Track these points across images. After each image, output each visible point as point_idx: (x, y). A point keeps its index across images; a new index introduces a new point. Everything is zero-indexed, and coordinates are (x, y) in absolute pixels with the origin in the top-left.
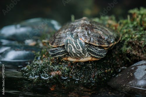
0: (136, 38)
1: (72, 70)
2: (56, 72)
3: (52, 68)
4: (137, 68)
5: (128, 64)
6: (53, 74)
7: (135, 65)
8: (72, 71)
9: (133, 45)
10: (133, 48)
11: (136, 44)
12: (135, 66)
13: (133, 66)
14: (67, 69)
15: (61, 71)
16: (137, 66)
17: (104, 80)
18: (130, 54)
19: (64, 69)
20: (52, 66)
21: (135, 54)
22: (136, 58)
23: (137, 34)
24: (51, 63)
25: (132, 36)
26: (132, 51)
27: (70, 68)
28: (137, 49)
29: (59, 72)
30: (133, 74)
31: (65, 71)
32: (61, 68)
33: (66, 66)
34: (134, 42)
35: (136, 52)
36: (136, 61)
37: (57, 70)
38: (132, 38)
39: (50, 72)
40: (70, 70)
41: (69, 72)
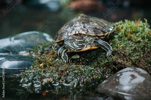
0: (121, 47)
1: (63, 76)
2: (48, 79)
3: (44, 75)
4: (122, 74)
5: (115, 71)
6: (45, 81)
7: (120, 71)
8: (62, 78)
9: (118, 54)
10: (118, 56)
11: (121, 53)
12: (121, 73)
13: (118, 72)
14: (57, 76)
15: (52, 78)
16: (122, 72)
17: (92, 85)
18: (116, 62)
19: (55, 76)
20: (44, 74)
21: (120, 62)
22: (121, 66)
23: (122, 44)
24: (43, 71)
25: (117, 45)
26: (117, 59)
27: (60, 75)
28: (122, 57)
29: (50, 79)
30: (118, 80)
31: (55, 78)
32: (53, 76)
33: (57, 74)
34: (119, 51)
35: (121, 60)
36: (121, 68)
37: (48, 77)
38: (117, 48)
39: (42, 79)
40: (60, 77)
41: (59, 79)
